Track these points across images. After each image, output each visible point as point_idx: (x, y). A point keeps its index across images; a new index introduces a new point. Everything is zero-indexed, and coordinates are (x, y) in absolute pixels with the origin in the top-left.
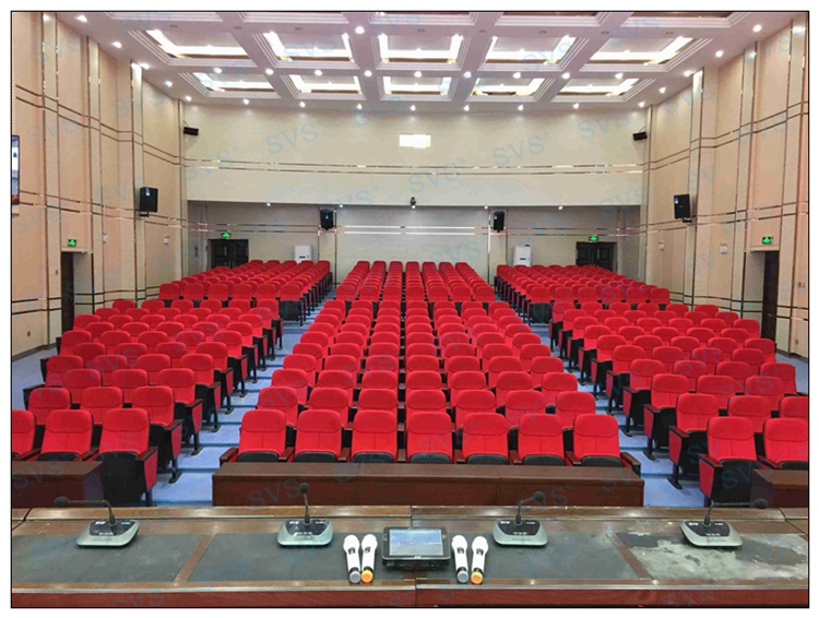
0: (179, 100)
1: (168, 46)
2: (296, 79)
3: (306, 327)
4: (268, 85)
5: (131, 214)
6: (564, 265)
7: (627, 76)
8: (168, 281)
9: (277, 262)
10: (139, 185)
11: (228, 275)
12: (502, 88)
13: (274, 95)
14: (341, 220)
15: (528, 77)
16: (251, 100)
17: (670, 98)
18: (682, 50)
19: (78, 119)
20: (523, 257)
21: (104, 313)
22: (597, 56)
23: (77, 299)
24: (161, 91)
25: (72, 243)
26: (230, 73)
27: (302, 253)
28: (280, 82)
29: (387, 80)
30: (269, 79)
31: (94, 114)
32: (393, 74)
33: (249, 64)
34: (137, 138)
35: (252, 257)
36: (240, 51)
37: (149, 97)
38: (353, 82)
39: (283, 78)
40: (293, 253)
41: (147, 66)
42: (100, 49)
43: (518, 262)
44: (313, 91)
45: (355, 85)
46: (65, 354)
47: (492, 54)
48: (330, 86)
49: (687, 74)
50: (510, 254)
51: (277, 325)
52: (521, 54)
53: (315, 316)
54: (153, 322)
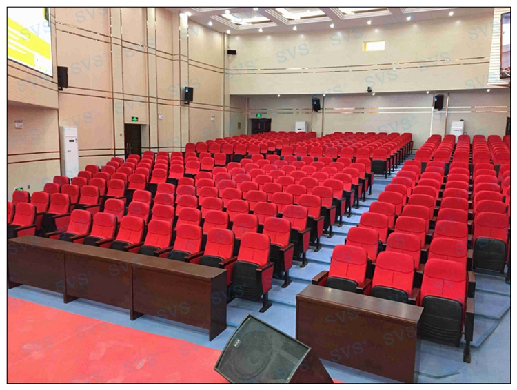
0: (224, 33)
3: (390, 179)
5: (178, 103)
10: (183, 86)
13: (274, 24)
16: (263, 29)
20: (456, 129)
25: (135, 119)
27: (300, 126)
34: (183, 58)
40: (294, 127)
44: (301, 18)
50: (448, 128)
51: (369, 177)
53: (396, 172)
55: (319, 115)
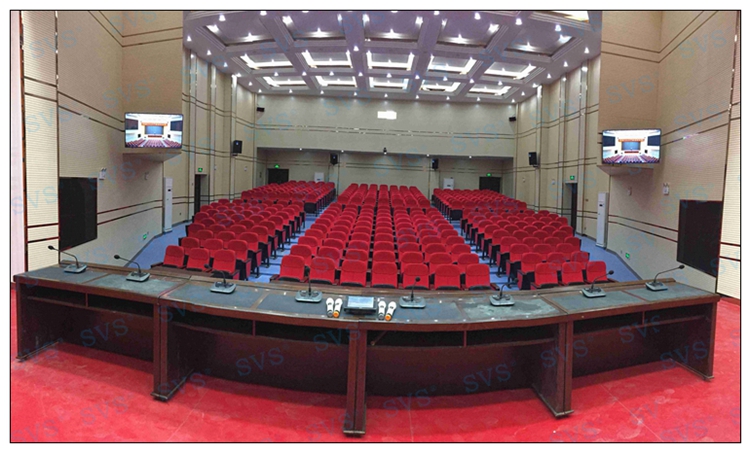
0: (255, 93)
1: (252, 64)
2: (319, 79)
3: (317, 217)
4: (303, 82)
5: (228, 154)
6: (472, 189)
7: (505, 84)
8: (246, 190)
9: (304, 182)
10: (233, 140)
11: (276, 188)
12: (437, 86)
13: (306, 88)
14: (342, 160)
15: (451, 81)
16: (293, 91)
17: (527, 99)
18: (531, 73)
19: (205, 107)
20: (449, 183)
21: (214, 205)
22: (488, 71)
23: (202, 198)
24: (246, 89)
25: (200, 170)
26: (283, 76)
27: (319, 177)
28: (310, 80)
29: (371, 79)
30: (304, 78)
31: (213, 103)
32: (375, 76)
33: (293, 70)
34: (233, 115)
35: (290, 179)
36: (289, 63)
37: (240, 93)
38: (352, 80)
39: (312, 78)
40: (313, 177)
41: (239, 75)
42: (218, 70)
43: (446, 187)
44: (329, 85)
45: (353, 82)
46: (196, 223)
47: (431, 66)
48: (339, 82)
49: (535, 86)
50: (441, 183)
51: (302, 215)
52: (447, 68)
54: (239, 209)
55: (336, 168)
